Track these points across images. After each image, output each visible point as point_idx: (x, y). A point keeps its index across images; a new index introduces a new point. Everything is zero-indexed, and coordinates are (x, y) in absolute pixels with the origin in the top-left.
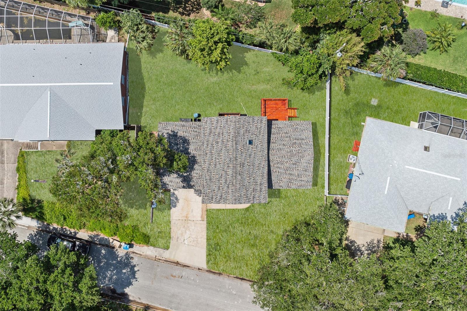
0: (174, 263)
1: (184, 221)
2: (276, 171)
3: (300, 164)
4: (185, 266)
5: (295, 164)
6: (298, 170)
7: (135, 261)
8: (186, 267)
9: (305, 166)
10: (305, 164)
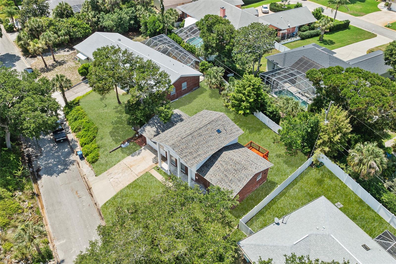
0: (88, 187)
1: (127, 167)
2: (217, 166)
3: (240, 173)
4: (91, 194)
5: (236, 171)
6: (234, 176)
7: (71, 167)
8: (91, 196)
9: (242, 177)
10: (243, 176)
